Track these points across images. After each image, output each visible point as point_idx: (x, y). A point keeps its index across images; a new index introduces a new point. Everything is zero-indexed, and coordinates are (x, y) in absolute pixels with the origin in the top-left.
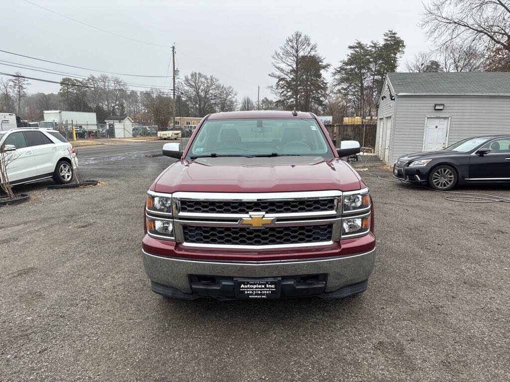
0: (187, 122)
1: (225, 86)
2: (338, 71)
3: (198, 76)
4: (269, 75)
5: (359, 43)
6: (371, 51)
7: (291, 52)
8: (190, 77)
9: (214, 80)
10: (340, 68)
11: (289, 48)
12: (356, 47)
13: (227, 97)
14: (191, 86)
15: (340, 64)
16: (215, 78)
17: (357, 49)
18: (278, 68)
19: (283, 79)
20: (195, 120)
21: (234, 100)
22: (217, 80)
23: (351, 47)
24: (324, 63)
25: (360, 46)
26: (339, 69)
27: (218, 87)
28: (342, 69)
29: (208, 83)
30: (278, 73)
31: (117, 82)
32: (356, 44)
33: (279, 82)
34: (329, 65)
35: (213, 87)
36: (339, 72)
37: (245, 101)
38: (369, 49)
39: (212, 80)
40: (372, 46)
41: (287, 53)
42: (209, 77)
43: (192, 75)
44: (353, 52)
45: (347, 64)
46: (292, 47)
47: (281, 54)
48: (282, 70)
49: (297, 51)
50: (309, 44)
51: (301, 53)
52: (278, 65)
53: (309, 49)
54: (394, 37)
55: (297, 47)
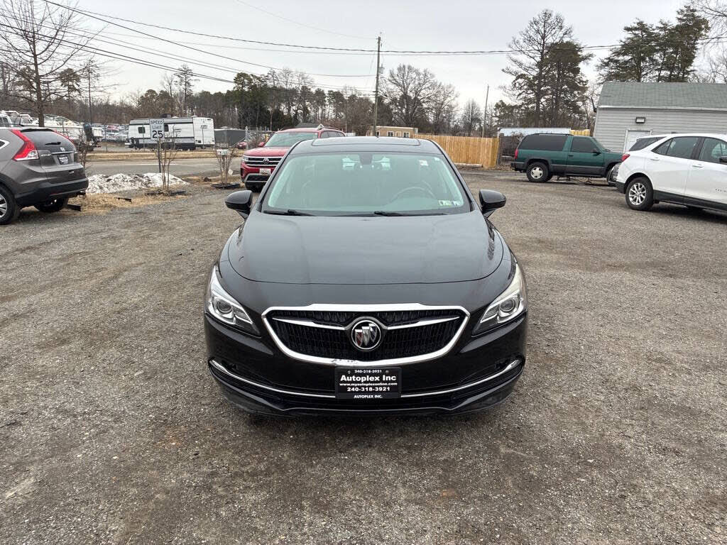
0: (389, 133)
1: (443, 84)
2: (605, 63)
3: (407, 69)
4: (503, 70)
5: (640, 23)
6: (658, 35)
7: (536, 38)
8: (396, 72)
9: (429, 76)
10: (609, 58)
11: (532, 33)
12: (636, 29)
13: (445, 99)
14: (398, 85)
16: (431, 72)
17: (637, 32)
18: (515, 61)
19: (522, 76)
20: (400, 130)
21: (454, 103)
22: (433, 76)
23: (628, 29)
24: (584, 53)
25: (642, 27)
26: (606, 61)
27: (433, 85)
28: (610, 60)
29: (420, 79)
30: (515, 68)
31: (302, 77)
32: (636, 25)
33: (516, 80)
34: (591, 55)
35: (427, 85)
36: (607, 64)
37: (469, 105)
38: (655, 31)
39: (425, 75)
40: (661, 28)
41: (530, 40)
42: (421, 71)
43: (400, 69)
44: (631, 36)
45: (618, 54)
46: (538, 31)
47: (521, 41)
48: (520, 65)
49: (543, 37)
50: (561, 28)
51: (549, 40)
52: (514, 57)
53: (561, 34)
54: (693, 15)
55: (545, 31)
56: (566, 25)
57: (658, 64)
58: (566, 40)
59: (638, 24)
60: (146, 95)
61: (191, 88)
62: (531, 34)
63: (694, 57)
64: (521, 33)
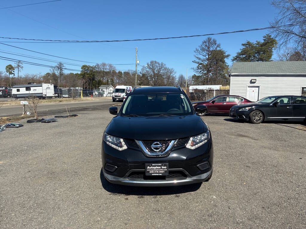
1: (169, 68)
3: (154, 63)
4: (193, 62)
5: (248, 42)
6: (256, 47)
8: (150, 63)
9: (163, 65)
12: (247, 45)
13: (170, 74)
14: (150, 68)
15: (236, 55)
16: (164, 63)
18: (198, 58)
19: (201, 64)
21: (174, 76)
22: (165, 65)
23: (243, 45)
24: (226, 54)
25: (249, 44)
26: (235, 57)
27: (165, 69)
29: (160, 66)
30: (197, 60)
32: (246, 43)
33: (199, 65)
34: (229, 55)
35: (163, 69)
36: (236, 59)
38: (255, 45)
40: (257, 44)
41: (203, 49)
42: (160, 63)
43: (151, 62)
44: (245, 47)
45: (240, 54)
46: (206, 46)
47: (200, 50)
48: (200, 59)
49: (209, 48)
50: (216, 44)
51: (211, 49)
52: (197, 56)
53: (216, 46)
54: (270, 38)
55: (209, 46)
56: (218, 43)
57: (257, 58)
58: (218, 49)
59: (247, 42)
60: (46, 75)
61: (63, 72)
62: (203, 47)
63: (272, 55)
64: (199, 46)
